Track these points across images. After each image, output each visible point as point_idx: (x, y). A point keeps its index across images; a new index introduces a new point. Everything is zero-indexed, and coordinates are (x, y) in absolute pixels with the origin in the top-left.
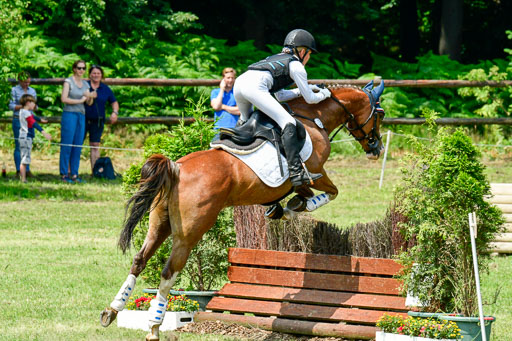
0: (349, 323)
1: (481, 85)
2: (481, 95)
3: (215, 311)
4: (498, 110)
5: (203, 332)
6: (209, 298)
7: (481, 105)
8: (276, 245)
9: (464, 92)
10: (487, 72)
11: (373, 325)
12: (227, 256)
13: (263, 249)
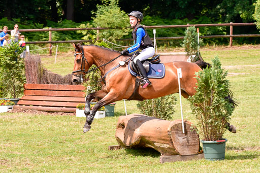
0: (66, 107)
1: (84, 29)
2: (84, 33)
3: (20, 105)
4: (89, 38)
5: (16, 112)
6: (18, 100)
7: (83, 36)
8: (40, 83)
9: (79, 32)
10: (86, 25)
11: (75, 107)
12: (24, 87)
13: (36, 84)
